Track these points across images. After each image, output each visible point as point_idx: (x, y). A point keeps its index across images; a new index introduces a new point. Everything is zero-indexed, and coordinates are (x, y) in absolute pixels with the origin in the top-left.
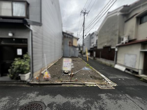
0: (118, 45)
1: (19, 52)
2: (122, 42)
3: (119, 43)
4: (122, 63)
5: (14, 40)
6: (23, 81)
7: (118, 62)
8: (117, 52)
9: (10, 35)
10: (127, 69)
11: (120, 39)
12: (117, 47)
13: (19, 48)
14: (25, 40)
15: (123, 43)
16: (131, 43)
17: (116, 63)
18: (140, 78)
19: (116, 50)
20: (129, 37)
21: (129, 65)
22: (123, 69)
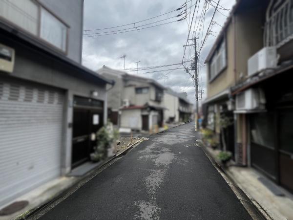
0: (121, 107)
1: (96, 120)
2: (124, 105)
3: (122, 105)
4: (127, 125)
5: (90, 100)
6: (111, 157)
7: (122, 125)
8: (120, 115)
9: (96, 94)
10: (133, 130)
11: (123, 103)
12: (120, 110)
13: (96, 113)
14: (102, 103)
15: (125, 107)
16: (132, 107)
17: (120, 127)
18: (142, 133)
19: (120, 113)
20: (130, 102)
21: (133, 126)
22: (128, 131)
